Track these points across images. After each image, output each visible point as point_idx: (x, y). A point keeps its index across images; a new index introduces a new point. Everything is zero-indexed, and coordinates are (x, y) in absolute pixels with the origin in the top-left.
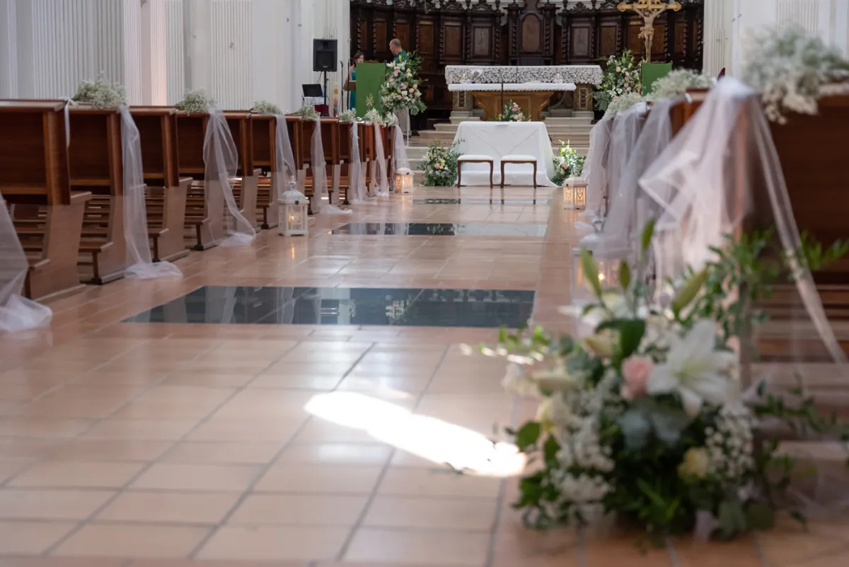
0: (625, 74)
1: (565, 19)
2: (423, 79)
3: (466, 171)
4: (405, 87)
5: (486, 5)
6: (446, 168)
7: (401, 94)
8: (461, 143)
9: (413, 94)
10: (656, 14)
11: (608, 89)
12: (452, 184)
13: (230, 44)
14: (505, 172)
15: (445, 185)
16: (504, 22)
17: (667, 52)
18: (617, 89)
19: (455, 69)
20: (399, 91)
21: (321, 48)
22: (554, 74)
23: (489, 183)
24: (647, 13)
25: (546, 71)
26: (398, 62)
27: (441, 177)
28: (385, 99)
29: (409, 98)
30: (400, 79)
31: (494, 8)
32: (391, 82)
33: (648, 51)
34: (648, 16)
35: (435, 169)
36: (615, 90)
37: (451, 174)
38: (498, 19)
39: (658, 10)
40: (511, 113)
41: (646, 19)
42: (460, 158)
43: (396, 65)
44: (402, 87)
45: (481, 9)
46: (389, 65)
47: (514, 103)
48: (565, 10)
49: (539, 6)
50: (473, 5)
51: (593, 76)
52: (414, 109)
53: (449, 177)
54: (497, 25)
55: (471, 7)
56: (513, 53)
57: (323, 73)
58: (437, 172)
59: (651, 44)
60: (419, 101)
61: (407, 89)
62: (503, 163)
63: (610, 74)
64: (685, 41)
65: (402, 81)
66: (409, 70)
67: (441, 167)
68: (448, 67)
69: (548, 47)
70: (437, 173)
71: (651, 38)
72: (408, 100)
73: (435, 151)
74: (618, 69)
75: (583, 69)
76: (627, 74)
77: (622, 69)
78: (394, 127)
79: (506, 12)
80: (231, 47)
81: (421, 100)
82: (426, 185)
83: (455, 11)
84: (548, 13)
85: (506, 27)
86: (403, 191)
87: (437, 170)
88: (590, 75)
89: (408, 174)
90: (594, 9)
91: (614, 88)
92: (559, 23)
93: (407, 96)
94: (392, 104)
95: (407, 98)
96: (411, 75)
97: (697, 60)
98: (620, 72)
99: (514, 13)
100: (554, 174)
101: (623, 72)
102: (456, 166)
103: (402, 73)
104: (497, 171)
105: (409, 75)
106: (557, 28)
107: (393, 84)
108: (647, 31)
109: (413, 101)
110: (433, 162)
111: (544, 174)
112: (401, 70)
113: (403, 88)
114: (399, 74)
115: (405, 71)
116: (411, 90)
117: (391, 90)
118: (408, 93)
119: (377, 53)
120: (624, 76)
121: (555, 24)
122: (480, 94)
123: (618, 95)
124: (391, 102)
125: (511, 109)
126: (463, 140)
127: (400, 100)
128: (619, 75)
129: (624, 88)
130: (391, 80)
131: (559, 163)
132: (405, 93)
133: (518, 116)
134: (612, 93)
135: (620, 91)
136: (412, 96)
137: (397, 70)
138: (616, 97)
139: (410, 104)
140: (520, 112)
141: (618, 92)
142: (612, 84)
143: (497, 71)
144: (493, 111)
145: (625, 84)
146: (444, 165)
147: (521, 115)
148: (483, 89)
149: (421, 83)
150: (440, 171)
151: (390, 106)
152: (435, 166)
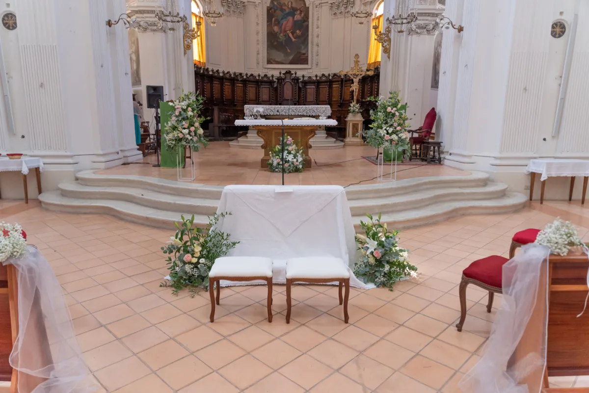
0: (395, 113)
1: (303, 84)
2: (206, 117)
4: (186, 126)
5: (267, 77)
6: (202, 261)
7: (181, 132)
8: (227, 217)
9: (195, 132)
10: (360, 77)
11: (378, 128)
16: (275, 86)
18: (388, 129)
19: (250, 107)
20: (180, 129)
21: (152, 92)
24: (355, 76)
26: (180, 101)
27: (193, 276)
29: (191, 135)
30: (181, 117)
31: (271, 79)
32: (173, 121)
34: (356, 78)
35: (184, 264)
36: (385, 129)
38: (273, 84)
39: (361, 75)
40: (286, 144)
41: (354, 80)
43: (178, 104)
44: (183, 125)
45: (265, 79)
47: (289, 137)
48: (303, 80)
49: (291, 78)
50: (262, 77)
51: (326, 112)
52: (195, 147)
53: (205, 274)
54: (272, 86)
55: (260, 78)
56: (280, 100)
57: (156, 109)
60: (202, 139)
61: (188, 128)
63: (380, 114)
65: (184, 119)
66: (190, 109)
67: (194, 260)
68: (246, 106)
69: (295, 97)
70: (188, 268)
72: (190, 138)
73: (186, 232)
74: (389, 109)
75: (320, 107)
76: (397, 114)
77: (392, 109)
79: (276, 80)
83: (253, 80)
84: (296, 81)
85: (276, 88)
87: (188, 264)
90: (316, 79)
91: (384, 128)
92: (301, 86)
93: (189, 134)
94: (174, 142)
95: (188, 136)
98: (391, 112)
99: (280, 81)
101: (393, 111)
103: (182, 112)
105: (190, 113)
106: (299, 88)
107: (173, 123)
108: (355, 87)
109: (195, 139)
112: (182, 108)
113: (184, 127)
114: (180, 112)
115: (185, 110)
116: (192, 129)
117: (174, 128)
118: (190, 132)
120: (394, 115)
121: (299, 87)
122: (261, 128)
123: (388, 133)
124: (173, 140)
125: (286, 141)
126: (228, 213)
127: (181, 138)
128: (389, 115)
129: (394, 127)
130: (174, 118)
131: (368, 248)
132: (186, 131)
133: (292, 148)
134: (382, 132)
135: (391, 130)
136: (194, 134)
137: (178, 108)
138: (386, 135)
139: (191, 142)
140: (294, 144)
141: (389, 131)
142: (382, 123)
143: (273, 108)
144: (271, 141)
145: (394, 123)
146: (198, 255)
147: (294, 146)
148: (263, 124)
149: (204, 121)
150: (192, 266)
151: (172, 144)
152: (184, 259)
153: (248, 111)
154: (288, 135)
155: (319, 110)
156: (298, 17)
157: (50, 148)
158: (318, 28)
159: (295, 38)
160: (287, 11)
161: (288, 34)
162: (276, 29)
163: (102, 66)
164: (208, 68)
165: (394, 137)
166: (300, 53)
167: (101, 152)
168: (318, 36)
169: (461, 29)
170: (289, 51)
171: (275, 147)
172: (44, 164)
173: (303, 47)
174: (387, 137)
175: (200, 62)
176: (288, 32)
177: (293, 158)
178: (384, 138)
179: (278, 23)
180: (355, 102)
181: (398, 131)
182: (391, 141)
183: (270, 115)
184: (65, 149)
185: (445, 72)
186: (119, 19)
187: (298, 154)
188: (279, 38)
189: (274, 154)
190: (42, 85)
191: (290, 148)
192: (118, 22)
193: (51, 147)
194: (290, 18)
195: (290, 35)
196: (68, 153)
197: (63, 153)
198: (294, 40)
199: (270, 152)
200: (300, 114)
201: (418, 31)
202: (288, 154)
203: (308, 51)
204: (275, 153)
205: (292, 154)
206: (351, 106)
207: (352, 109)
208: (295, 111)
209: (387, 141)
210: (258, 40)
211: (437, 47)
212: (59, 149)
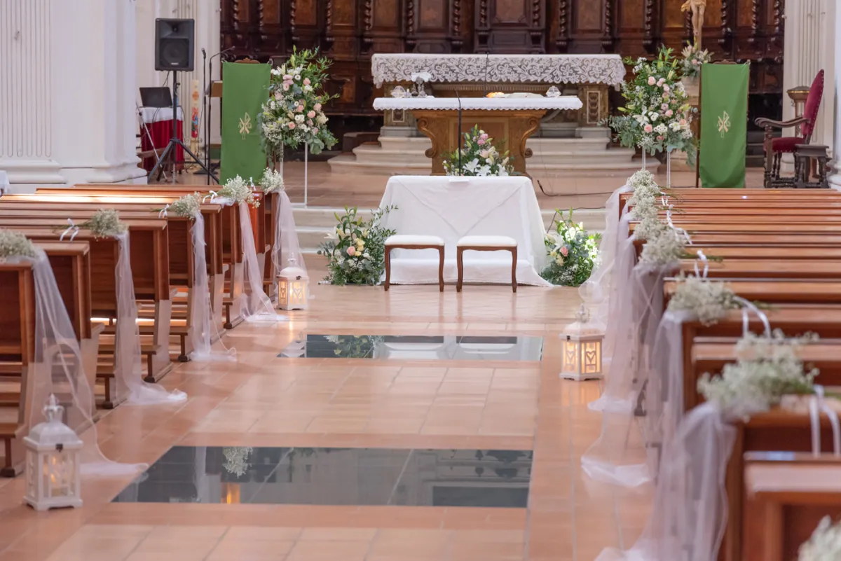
0: (662, 88)
2: (330, 95)
3: (399, 260)
4: (301, 109)
6: (366, 255)
7: (294, 120)
8: (392, 211)
9: (314, 120)
11: (636, 112)
12: (377, 280)
13: (14, 35)
14: (464, 261)
15: (364, 282)
17: (726, 26)
18: (650, 114)
19: (387, 60)
20: (291, 115)
21: (168, 33)
22: (547, 68)
23: (437, 280)
25: (534, 63)
26: (289, 66)
27: (357, 270)
28: (268, 128)
29: (307, 125)
30: (292, 95)
32: (278, 101)
33: (697, 32)
35: (347, 257)
36: (647, 115)
37: (375, 264)
40: (476, 146)
42: (389, 241)
43: (286, 73)
44: (296, 108)
46: (274, 72)
47: (481, 132)
51: (609, 72)
52: (316, 145)
53: (370, 269)
56: (481, 25)
57: (171, 73)
58: (350, 261)
59: (701, 20)
60: (325, 131)
61: (304, 112)
62: (461, 250)
63: (638, 88)
64: (754, 9)
65: (296, 98)
66: (307, 80)
67: (358, 254)
68: (376, 56)
69: (537, 16)
71: (702, 12)
72: (306, 129)
73: (348, 225)
74: (651, 81)
75: (593, 60)
76: (666, 88)
77: (657, 80)
78: (277, 194)
80: (16, 39)
81: (328, 128)
82: (333, 283)
86: (290, 307)
87: (352, 257)
88: (604, 71)
89: (298, 278)
91: (645, 112)
93: (305, 123)
94: (280, 137)
95: (304, 127)
96: (309, 88)
97: (773, 39)
98: (655, 85)
100: (546, 265)
101: (659, 84)
102: (381, 253)
103: (296, 86)
104: (451, 260)
105: (308, 88)
107: (280, 103)
109: (315, 131)
110: (344, 243)
111: (529, 266)
112: (294, 79)
113: (297, 110)
114: (291, 86)
115: (300, 83)
116: (311, 114)
117: (278, 113)
118: (307, 118)
119: (265, 25)
120: (661, 90)
122: (425, 115)
123: (651, 122)
124: (278, 134)
125: (477, 140)
126: (394, 207)
127: (293, 130)
128: (653, 90)
129: (661, 112)
130: (278, 96)
131: (555, 246)
132: (300, 118)
133: (489, 153)
134: (642, 119)
135: (655, 116)
136: (312, 124)
137: (287, 79)
138: (647, 125)
139: (308, 137)
140: (492, 145)
141: (652, 118)
142: (641, 104)
143: (455, 63)
144: (446, 142)
145: (663, 105)
146: (362, 248)
147: (492, 149)
148: (429, 107)
149: (328, 101)
150: (356, 259)
151: (276, 139)
152: (347, 251)
153: (382, 71)
154: (479, 129)
155: (588, 69)
165: (661, 128)
171: (454, 152)
172: (11, 183)
174: (648, 128)
177: (490, 172)
178: (643, 130)
180: (697, 44)
181: (668, 119)
182: (656, 134)
183: (446, 82)
184: (48, 154)
187: (499, 165)
189: (453, 166)
191: (484, 153)
193: (22, 151)
196: (54, 163)
197: (45, 163)
199: (445, 162)
200: (532, 78)
202: (479, 166)
204: (454, 163)
205: (488, 164)
206: (684, 57)
207: (687, 63)
208: (519, 70)
209: (648, 135)
212: (37, 155)
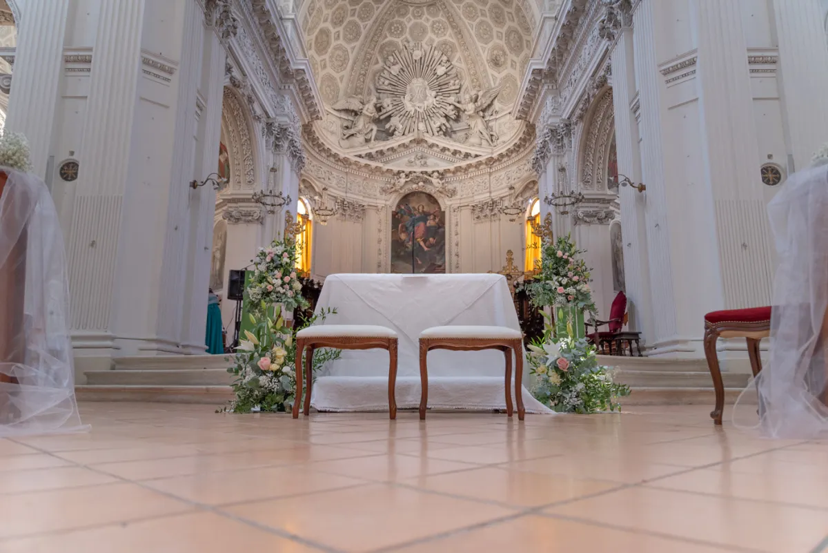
0: (567, 260)
4: (278, 274)
6: (286, 369)
7: (273, 284)
9: (290, 285)
11: (547, 279)
20: (270, 280)
21: (235, 278)
24: (509, 278)
27: (271, 391)
28: (252, 291)
29: (283, 288)
30: (273, 264)
34: (510, 280)
35: (259, 372)
36: (557, 280)
39: (517, 275)
44: (274, 275)
53: (289, 389)
61: (281, 277)
62: (425, 346)
65: (276, 267)
66: (286, 254)
67: (275, 367)
70: (263, 380)
72: (282, 291)
76: (571, 260)
77: (563, 254)
82: (236, 410)
91: (555, 279)
93: (281, 286)
94: (259, 297)
95: (280, 289)
98: (562, 258)
101: (565, 257)
103: (276, 259)
105: (286, 259)
109: (290, 293)
112: (275, 254)
113: (276, 277)
114: (272, 258)
115: (280, 256)
116: (287, 279)
117: (262, 279)
118: (283, 282)
120: (567, 262)
123: (561, 285)
124: (259, 294)
126: (331, 311)
127: (271, 292)
128: (560, 262)
129: (569, 278)
130: (262, 266)
132: (278, 282)
134: (553, 284)
135: (565, 281)
136: (288, 288)
137: (270, 253)
138: (559, 288)
139: (283, 297)
141: (562, 283)
142: (551, 273)
145: (569, 273)
146: (282, 361)
150: (270, 375)
151: (256, 299)
152: (259, 364)
156: (431, 223)
157: (84, 327)
158: (457, 234)
159: (427, 247)
160: (418, 216)
161: (418, 242)
162: (403, 236)
163: (176, 229)
164: (312, 281)
165: (571, 290)
166: (434, 264)
167: (154, 336)
168: (457, 245)
169: (642, 188)
170: (420, 262)
173: (438, 257)
174: (560, 290)
175: (302, 270)
176: (419, 240)
178: (556, 292)
179: (405, 229)
181: (575, 282)
182: (567, 295)
184: (105, 327)
185: (630, 244)
186: (208, 179)
188: (407, 247)
190: (93, 244)
192: (205, 183)
193: (86, 325)
194: (421, 224)
195: (422, 244)
196: (109, 333)
197: (101, 333)
198: (426, 249)
201: (588, 219)
203: (444, 262)
209: (561, 295)
210: (380, 250)
211: (614, 241)
212: (97, 328)
